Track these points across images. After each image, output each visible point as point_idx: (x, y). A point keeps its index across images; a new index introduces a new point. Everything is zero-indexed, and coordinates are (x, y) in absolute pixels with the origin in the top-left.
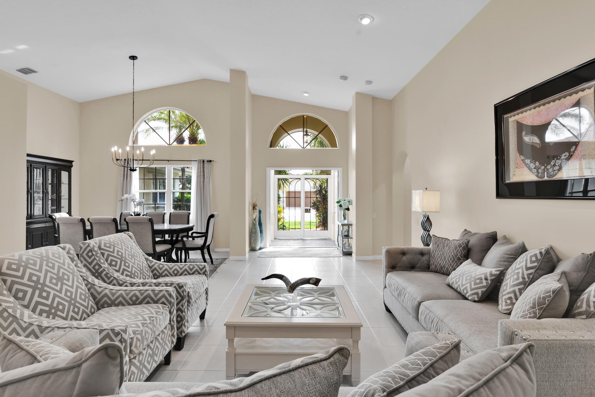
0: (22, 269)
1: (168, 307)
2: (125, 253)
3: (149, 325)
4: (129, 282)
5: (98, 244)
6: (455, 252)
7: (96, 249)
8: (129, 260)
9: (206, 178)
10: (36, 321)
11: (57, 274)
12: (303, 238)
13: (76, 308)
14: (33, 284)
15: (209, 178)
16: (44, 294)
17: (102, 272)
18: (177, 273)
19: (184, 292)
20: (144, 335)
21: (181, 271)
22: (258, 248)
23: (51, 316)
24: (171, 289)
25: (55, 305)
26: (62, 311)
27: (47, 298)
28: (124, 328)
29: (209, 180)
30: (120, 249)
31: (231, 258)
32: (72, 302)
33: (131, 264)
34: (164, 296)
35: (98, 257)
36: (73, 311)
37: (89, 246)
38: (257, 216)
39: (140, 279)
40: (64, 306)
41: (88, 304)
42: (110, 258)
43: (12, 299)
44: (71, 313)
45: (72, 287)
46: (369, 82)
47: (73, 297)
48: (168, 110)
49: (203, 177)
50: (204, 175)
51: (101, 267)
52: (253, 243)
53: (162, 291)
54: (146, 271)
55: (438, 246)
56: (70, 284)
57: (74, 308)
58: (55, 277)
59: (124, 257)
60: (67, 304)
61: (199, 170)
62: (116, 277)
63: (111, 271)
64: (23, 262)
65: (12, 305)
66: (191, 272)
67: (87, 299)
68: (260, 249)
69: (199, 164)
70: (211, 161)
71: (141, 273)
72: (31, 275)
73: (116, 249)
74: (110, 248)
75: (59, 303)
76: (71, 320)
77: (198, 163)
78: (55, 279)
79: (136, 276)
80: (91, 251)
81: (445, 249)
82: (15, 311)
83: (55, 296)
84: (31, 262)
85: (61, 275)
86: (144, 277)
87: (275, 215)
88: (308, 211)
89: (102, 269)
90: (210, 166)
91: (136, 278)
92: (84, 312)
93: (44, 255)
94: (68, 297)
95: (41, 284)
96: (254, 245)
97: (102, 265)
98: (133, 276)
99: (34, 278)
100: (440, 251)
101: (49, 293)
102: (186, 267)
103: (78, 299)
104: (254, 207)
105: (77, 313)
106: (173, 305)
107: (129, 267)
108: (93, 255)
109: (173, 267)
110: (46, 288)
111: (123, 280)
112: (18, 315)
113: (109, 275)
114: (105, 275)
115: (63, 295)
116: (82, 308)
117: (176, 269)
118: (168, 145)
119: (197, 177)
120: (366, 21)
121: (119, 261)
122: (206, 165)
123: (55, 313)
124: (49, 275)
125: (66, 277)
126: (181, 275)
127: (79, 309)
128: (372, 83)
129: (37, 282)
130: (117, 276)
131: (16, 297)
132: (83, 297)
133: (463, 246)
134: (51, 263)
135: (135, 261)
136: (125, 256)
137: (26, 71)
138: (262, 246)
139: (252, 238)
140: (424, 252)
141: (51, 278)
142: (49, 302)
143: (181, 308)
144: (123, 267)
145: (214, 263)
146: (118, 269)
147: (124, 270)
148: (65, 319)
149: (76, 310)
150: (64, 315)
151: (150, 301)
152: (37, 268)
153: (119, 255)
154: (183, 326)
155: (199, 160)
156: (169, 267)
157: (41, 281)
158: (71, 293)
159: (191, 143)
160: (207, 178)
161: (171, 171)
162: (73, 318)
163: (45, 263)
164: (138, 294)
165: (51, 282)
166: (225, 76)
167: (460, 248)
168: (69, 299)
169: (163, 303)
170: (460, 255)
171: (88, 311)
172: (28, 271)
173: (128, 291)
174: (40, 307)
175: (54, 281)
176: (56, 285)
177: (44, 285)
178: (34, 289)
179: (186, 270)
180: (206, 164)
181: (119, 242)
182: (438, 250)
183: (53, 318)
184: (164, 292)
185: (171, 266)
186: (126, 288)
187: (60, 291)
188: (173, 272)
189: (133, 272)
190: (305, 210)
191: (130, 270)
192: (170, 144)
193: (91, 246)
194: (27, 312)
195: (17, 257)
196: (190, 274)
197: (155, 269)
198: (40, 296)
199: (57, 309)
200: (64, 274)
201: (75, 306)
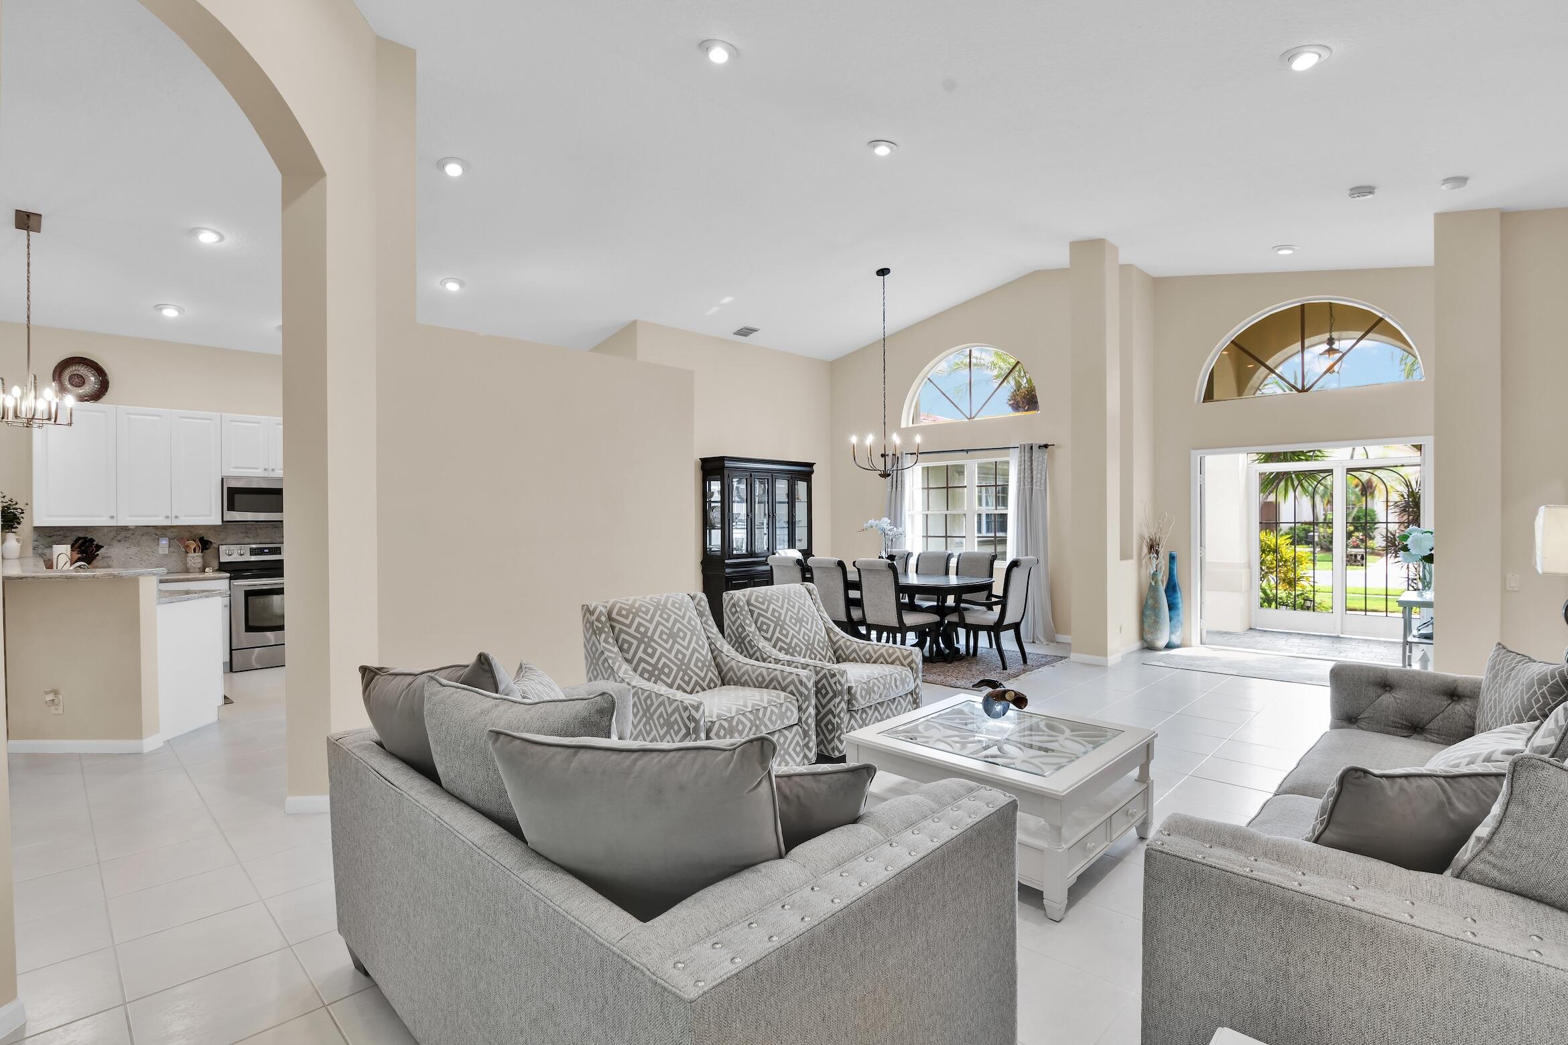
0: (631, 616)
1: (798, 701)
2: (786, 615)
3: (748, 714)
4: (774, 657)
5: (747, 596)
6: (1525, 697)
7: (741, 604)
8: (789, 626)
9: (1036, 482)
10: (627, 678)
11: (671, 629)
12: (1341, 636)
13: (686, 676)
14: (640, 636)
15: (1043, 482)
16: (650, 650)
17: (745, 638)
18: (870, 659)
19: (838, 685)
20: (734, 723)
21: (875, 657)
22: (1162, 643)
23: (653, 679)
24: (803, 673)
25: (660, 666)
26: (668, 676)
27: (652, 656)
28: (696, 704)
29: (1043, 486)
30: (778, 607)
31: (1074, 656)
32: (683, 667)
33: (791, 632)
34: (792, 682)
35: (742, 615)
36: (682, 679)
37: (732, 598)
38: (1161, 569)
39: (804, 657)
40: (671, 670)
41: (706, 675)
42: (761, 619)
43: (616, 649)
44: (678, 681)
45: (687, 649)
46: (1461, 180)
47: (686, 661)
48: (969, 349)
49: (1029, 480)
50: (1032, 477)
51: (744, 630)
52: (1149, 631)
53: (792, 673)
54: (820, 647)
55: (1495, 676)
56: (685, 644)
57: (683, 676)
58: (668, 632)
59: (781, 621)
60: (675, 668)
61: (1023, 466)
62: (760, 647)
63: (756, 637)
64: (635, 608)
65: (614, 656)
66: (890, 661)
67: (705, 668)
68: (1169, 646)
69: (1023, 454)
70: (1046, 446)
71: (807, 649)
72: (640, 624)
73: (772, 606)
74: (763, 603)
75: (665, 665)
76: (677, 689)
77: (1021, 452)
78: (666, 634)
79: (796, 651)
80: (734, 605)
81: (1508, 686)
82: (614, 663)
83: (662, 655)
84: (643, 609)
85: (675, 631)
86: (813, 656)
87: (1250, 567)
88: (1356, 561)
89: (746, 633)
90: (1045, 457)
91: (795, 654)
92: (697, 683)
93: (662, 603)
94: (678, 659)
95: (648, 637)
96: (1149, 636)
97: (746, 627)
98: (791, 650)
99: (642, 629)
100: (1495, 693)
101: (655, 650)
102: (883, 651)
103: (692, 666)
104: (1153, 547)
105: (688, 683)
106: (807, 698)
107: (786, 636)
108: (736, 611)
109: (864, 647)
110: (652, 643)
111: (767, 653)
112: (615, 668)
113: (753, 644)
114: (748, 642)
115: (672, 656)
116: (695, 678)
117: (868, 652)
118: (967, 418)
119: (1018, 482)
120: (1305, 62)
121: (772, 625)
122: (1037, 456)
123: (659, 675)
124: (660, 627)
125: (681, 634)
126: (875, 662)
127: (691, 678)
128: (1468, 182)
129: (644, 634)
130: (763, 646)
131: (621, 649)
132: (700, 664)
133: (1551, 683)
134: (667, 613)
135: (800, 629)
136: (785, 619)
137: (745, 332)
138: (1176, 639)
139: (1145, 620)
140: (1460, 689)
141: (662, 632)
142: (653, 661)
143: (833, 709)
144: (777, 634)
145: (1028, 660)
146: (769, 637)
147: (778, 639)
148: (671, 686)
149: (686, 678)
150: (669, 681)
151: (778, 686)
152: (648, 618)
153: (775, 617)
154: (836, 739)
155: (1021, 445)
156: (859, 647)
157: (649, 634)
158: (684, 656)
159: (1026, 408)
160: (1039, 483)
161: (975, 470)
162: (679, 688)
163: (659, 612)
164: (765, 673)
165: (660, 637)
166: (1060, 257)
167: (1540, 688)
168: (679, 663)
169: (792, 693)
170: (1538, 709)
171: (705, 685)
172: (638, 620)
173: (755, 667)
174: (643, 665)
175: (665, 637)
176: (667, 642)
177: (651, 639)
178: (640, 641)
179: (882, 655)
180: (1036, 453)
181: (781, 597)
182: (1493, 688)
183: (655, 682)
184: (794, 676)
185: (861, 645)
186: (756, 663)
187: (670, 651)
188: (864, 656)
189: (793, 645)
190: (1345, 559)
191: (788, 641)
192: (972, 416)
193: (735, 598)
194: (625, 666)
195: (630, 602)
196: (887, 663)
197: (840, 647)
198: (645, 652)
199: (662, 672)
200: (679, 629)
201: (685, 673)
